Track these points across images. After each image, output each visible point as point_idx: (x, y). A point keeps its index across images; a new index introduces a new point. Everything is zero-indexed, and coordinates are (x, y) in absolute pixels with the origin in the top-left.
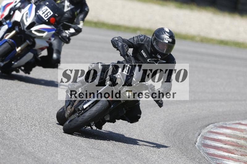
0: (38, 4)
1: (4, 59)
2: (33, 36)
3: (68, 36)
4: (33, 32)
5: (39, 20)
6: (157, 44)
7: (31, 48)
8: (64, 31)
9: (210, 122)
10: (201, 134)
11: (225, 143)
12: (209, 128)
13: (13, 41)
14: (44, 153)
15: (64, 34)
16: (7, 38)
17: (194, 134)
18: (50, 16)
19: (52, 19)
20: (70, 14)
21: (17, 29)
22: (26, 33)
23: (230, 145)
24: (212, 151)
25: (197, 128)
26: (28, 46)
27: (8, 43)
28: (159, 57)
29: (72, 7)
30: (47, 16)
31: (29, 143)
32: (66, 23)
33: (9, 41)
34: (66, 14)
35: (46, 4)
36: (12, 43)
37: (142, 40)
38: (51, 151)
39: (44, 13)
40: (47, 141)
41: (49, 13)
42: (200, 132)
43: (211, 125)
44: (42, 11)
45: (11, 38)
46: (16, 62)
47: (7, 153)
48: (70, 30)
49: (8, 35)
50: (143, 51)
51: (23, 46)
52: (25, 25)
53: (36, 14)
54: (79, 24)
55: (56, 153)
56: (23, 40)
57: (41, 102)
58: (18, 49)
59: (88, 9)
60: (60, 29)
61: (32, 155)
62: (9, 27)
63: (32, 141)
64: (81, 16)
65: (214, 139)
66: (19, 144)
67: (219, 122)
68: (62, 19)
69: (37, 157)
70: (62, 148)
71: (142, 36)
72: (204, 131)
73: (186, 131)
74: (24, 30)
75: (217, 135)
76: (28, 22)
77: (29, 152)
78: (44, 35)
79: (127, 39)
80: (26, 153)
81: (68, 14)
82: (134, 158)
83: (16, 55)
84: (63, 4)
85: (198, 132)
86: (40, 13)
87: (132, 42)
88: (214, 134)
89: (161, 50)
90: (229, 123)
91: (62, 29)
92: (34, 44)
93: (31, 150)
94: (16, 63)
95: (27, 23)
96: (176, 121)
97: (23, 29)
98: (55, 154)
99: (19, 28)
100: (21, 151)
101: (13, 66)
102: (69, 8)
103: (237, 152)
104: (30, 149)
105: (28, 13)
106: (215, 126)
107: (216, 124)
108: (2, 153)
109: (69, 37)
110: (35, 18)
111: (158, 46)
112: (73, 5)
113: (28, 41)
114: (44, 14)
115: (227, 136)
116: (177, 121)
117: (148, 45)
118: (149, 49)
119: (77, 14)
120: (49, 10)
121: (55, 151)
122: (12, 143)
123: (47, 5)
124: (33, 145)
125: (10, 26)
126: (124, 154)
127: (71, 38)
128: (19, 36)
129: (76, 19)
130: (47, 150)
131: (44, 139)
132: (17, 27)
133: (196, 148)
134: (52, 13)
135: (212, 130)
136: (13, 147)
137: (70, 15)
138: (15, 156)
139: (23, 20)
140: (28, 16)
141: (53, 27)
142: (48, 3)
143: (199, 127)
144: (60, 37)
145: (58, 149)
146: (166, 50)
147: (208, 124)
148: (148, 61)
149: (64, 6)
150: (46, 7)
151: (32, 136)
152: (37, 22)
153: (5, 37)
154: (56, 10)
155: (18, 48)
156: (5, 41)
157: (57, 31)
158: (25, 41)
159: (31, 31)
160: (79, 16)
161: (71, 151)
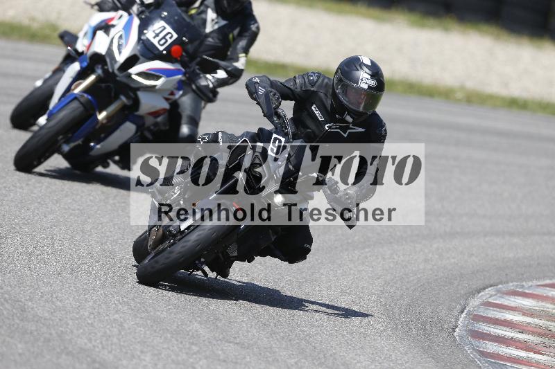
0: (146, 16)
1: (70, 135)
2: (133, 85)
3: (211, 86)
4: (134, 77)
5: (147, 51)
6: (345, 92)
7: (130, 111)
8: (202, 75)
9: (487, 282)
10: (467, 309)
11: (521, 328)
12: (485, 295)
13: (90, 97)
14: (113, 352)
15: (203, 83)
16: (77, 91)
17: (450, 309)
18: (170, 41)
19: (175, 48)
20: (219, 39)
21: (99, 71)
22: (118, 78)
23: (533, 333)
24: (492, 347)
25: (458, 295)
26: (124, 108)
27: (79, 100)
28: (349, 119)
29: (223, 23)
30: (163, 41)
31: (81, 328)
32: (208, 58)
33: (82, 96)
34: (210, 39)
35: (163, 16)
36: (89, 101)
37: (313, 84)
38: (131, 348)
39: (157, 35)
40: (121, 325)
41: (170, 35)
42: (465, 305)
43: (490, 289)
44: (154, 31)
45: (87, 90)
46: (98, 144)
47: (32, 350)
48: (216, 73)
49: (81, 83)
50: (314, 106)
51: (113, 108)
52: (116, 62)
53: (139, 39)
54: (237, 60)
55: (142, 352)
56: (113, 94)
57: (108, 237)
58: (102, 116)
59: (258, 28)
60: (194, 70)
61: (88, 356)
62: (81, 67)
63: (88, 324)
64: (242, 43)
65: (497, 319)
66: (59, 332)
67: (507, 282)
68: (202, 49)
69: (98, 359)
70: (155, 341)
71: (314, 73)
72: (474, 303)
73: (433, 302)
74: (113, 72)
75: (502, 310)
76: (122, 54)
77: (81, 349)
78: (158, 83)
79: (281, 81)
80: (74, 352)
81: (213, 38)
82: (316, 363)
83: (97, 127)
84: (203, 16)
85: (460, 304)
86: (150, 34)
87: (292, 87)
88: (495, 309)
89: (352, 104)
90: (530, 284)
91: (198, 71)
92: (136, 103)
93: (86, 344)
94: (98, 146)
95: (121, 58)
96: (411, 279)
97: (111, 70)
98: (139, 353)
99: (103, 68)
100: (62, 348)
101: (93, 153)
102: (216, 27)
103: (547, 350)
104: (82, 341)
105: (123, 37)
106: (499, 291)
107: (500, 286)
108: (20, 351)
109: (215, 87)
110: (139, 48)
111: (346, 97)
112: (224, 18)
113: (123, 98)
114: (158, 38)
115: (524, 314)
116: (413, 280)
117: (326, 95)
118: (328, 102)
119: (234, 39)
120: (169, 29)
121: (138, 347)
122: (42, 330)
123: (164, 19)
124: (90, 334)
125: (85, 64)
126: (293, 354)
127: (219, 90)
128: (103, 85)
129: (231, 49)
130: (122, 344)
131: (115, 320)
132: (100, 66)
133: (455, 340)
134: (175, 36)
135: (490, 300)
136: (45, 338)
137: (217, 41)
138: (48, 357)
139: (112, 51)
140: (123, 41)
141: (178, 66)
142: (166, 14)
143: (462, 292)
144: (194, 87)
145: (145, 342)
146: (365, 105)
147: (481, 287)
148: (327, 128)
149: (204, 22)
150: (162, 23)
151: (86, 314)
152: (142, 55)
153: (74, 90)
154: (185, 29)
155: (100, 112)
156: (72, 97)
157: (187, 75)
158: (116, 98)
159: (129, 75)
160: (238, 43)
161: (176, 348)
